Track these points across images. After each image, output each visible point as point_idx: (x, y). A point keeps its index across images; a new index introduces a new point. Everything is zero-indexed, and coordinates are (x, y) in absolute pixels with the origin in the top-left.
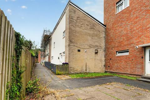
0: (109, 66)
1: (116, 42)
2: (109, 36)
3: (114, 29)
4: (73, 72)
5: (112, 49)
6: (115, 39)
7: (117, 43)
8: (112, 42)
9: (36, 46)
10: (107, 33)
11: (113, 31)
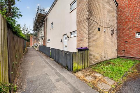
0: (124, 51)
1: (136, 21)
2: (124, 15)
3: (132, 6)
4: (93, 62)
5: (129, 30)
6: (134, 19)
7: (138, 23)
8: (128, 21)
9: (27, 29)
10: (119, 12)
11: (130, 9)
